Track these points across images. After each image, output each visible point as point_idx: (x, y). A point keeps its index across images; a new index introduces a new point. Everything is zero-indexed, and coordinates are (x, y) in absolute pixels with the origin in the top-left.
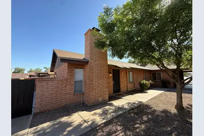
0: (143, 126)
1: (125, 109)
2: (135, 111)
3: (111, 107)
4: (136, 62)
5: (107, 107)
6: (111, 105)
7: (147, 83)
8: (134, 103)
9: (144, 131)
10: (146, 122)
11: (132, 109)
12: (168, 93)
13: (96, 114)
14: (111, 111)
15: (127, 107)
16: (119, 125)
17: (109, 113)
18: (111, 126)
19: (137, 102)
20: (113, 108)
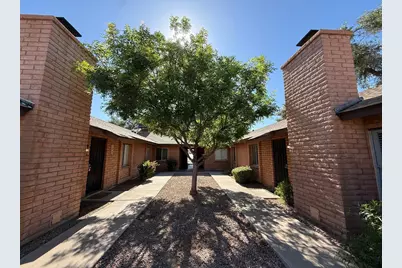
0: (169, 229)
1: (131, 217)
2: (148, 214)
3: (98, 225)
4: (127, 125)
5: (87, 229)
6: (94, 220)
7: (152, 164)
8: (141, 203)
9: (172, 233)
10: (169, 222)
11: (143, 213)
12: (176, 178)
13: (63, 255)
14: (103, 231)
15: (131, 213)
16: (134, 246)
17: (102, 237)
18: (120, 255)
19: (144, 201)
20: (104, 224)
